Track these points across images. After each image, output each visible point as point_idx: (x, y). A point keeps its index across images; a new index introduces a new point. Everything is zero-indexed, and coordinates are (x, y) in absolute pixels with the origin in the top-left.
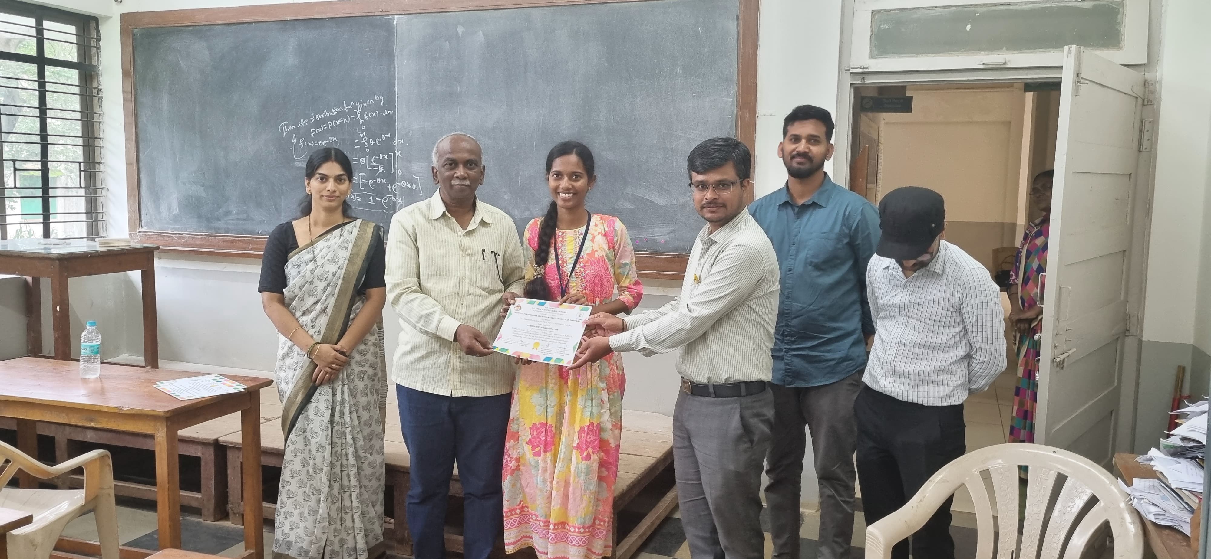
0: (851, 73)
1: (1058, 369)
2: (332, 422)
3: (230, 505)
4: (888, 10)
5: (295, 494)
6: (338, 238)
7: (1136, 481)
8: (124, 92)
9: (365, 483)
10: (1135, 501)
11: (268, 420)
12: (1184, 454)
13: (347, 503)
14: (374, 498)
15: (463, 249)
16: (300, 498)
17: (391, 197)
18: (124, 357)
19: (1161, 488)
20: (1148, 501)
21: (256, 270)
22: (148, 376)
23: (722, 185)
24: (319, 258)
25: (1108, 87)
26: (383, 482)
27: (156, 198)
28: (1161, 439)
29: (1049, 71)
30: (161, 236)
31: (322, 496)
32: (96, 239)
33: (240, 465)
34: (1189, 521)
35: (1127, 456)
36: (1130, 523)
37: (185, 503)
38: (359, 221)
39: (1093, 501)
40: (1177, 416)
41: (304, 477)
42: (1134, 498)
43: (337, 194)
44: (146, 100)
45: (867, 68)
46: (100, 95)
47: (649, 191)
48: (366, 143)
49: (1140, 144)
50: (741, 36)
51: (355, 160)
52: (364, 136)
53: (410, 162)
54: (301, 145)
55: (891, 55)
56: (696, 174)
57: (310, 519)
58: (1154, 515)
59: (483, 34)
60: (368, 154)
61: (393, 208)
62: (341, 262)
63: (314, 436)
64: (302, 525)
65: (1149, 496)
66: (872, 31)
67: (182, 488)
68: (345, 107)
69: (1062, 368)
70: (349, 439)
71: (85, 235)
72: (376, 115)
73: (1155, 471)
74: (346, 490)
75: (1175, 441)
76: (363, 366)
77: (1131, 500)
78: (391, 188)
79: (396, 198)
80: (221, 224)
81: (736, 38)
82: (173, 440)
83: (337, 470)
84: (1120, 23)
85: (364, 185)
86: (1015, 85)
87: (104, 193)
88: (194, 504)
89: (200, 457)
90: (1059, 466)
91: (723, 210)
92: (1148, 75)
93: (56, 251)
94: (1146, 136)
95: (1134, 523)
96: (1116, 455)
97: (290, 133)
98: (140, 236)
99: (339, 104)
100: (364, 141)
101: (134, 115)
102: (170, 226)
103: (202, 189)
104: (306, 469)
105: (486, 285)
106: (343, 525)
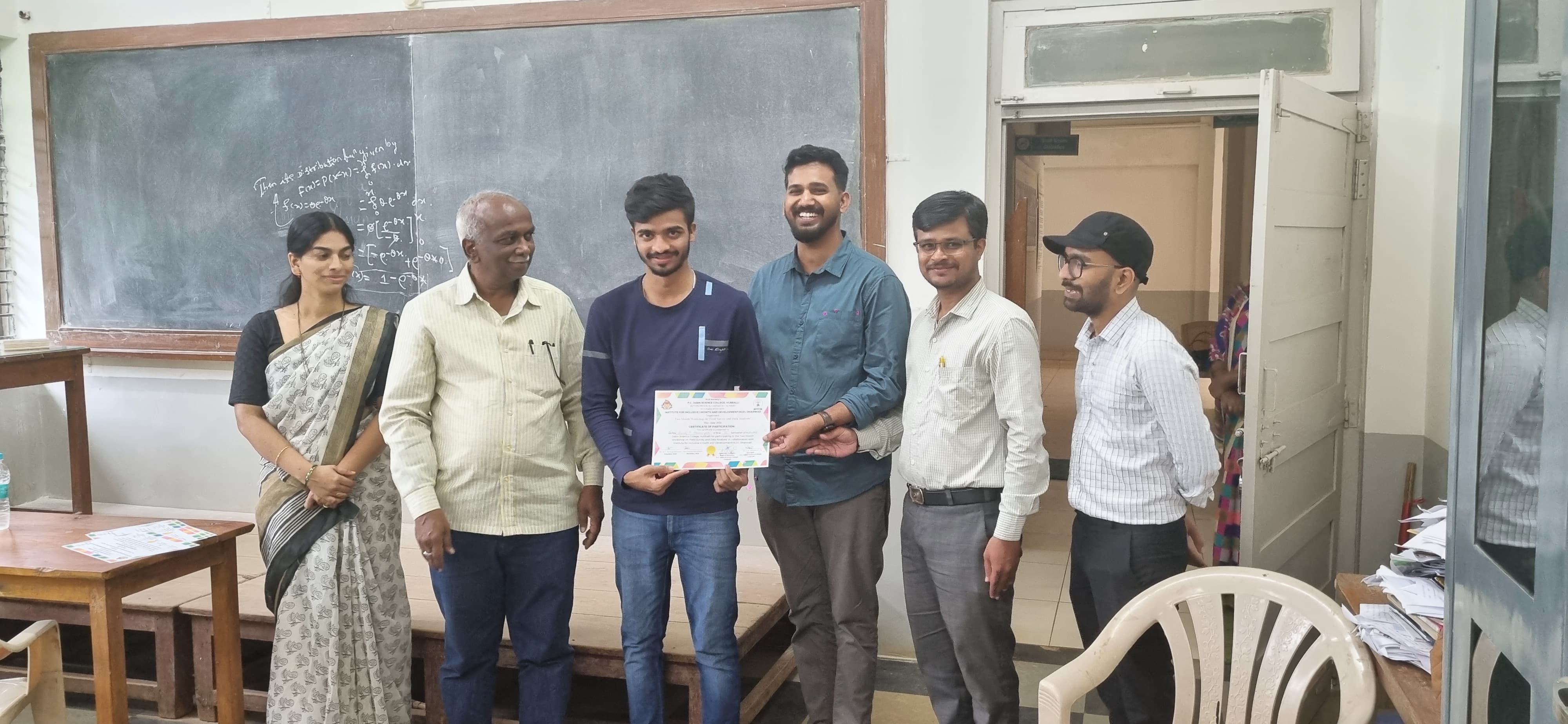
0: (1003, 106)
1: (1265, 472)
2: (338, 575)
3: (197, 696)
4: (1045, 27)
5: (294, 675)
6: (337, 331)
7: (1363, 607)
8: (35, 140)
9: (387, 655)
10: (1363, 633)
11: (248, 578)
12: (1420, 572)
13: (363, 682)
14: (398, 675)
15: (504, 342)
16: (301, 680)
17: (411, 275)
18: (43, 500)
19: (1394, 616)
20: (1378, 632)
21: (226, 376)
22: (79, 525)
23: (951, 244)
24: (311, 359)
25: (1314, 121)
26: (409, 653)
27: (85, 282)
28: (1392, 555)
29: (1242, 101)
30: (92, 334)
31: (330, 677)
33: (210, 641)
34: (1429, 654)
35: (1351, 577)
36: (1358, 660)
37: (134, 695)
38: (365, 309)
39: (1313, 635)
40: (1409, 525)
41: (305, 651)
42: (1362, 629)
43: (343, 273)
44: (67, 149)
45: (1022, 100)
46: (2, 145)
47: (748, 261)
48: (375, 204)
49: (1354, 191)
50: (864, 60)
51: (360, 227)
52: (371, 195)
53: (436, 229)
54: (285, 208)
55: (1049, 83)
56: (921, 231)
57: (317, 707)
58: (1387, 648)
59: (530, 59)
61: (413, 290)
62: (341, 364)
63: (315, 596)
64: (305, 716)
65: (1380, 626)
66: (1027, 53)
67: (129, 676)
68: (345, 156)
69: (1270, 470)
70: (363, 600)
72: (388, 167)
73: (1386, 594)
74: (361, 666)
75: (1408, 556)
76: (378, 500)
77: (1358, 631)
78: (411, 263)
79: (417, 276)
80: (176, 316)
81: (857, 62)
82: (115, 610)
83: (348, 640)
84: (1326, 42)
85: (373, 260)
86: (1202, 119)
87: (10, 277)
88: (146, 696)
89: (153, 633)
90: (1271, 593)
92: (1361, 106)
94: (1361, 180)
95: (1362, 660)
96: (1338, 575)
97: (271, 192)
98: (62, 335)
99: (337, 153)
100: (372, 201)
101: (50, 171)
102: (104, 321)
103: (149, 269)
104: (307, 640)
105: (539, 386)
106: (360, 713)
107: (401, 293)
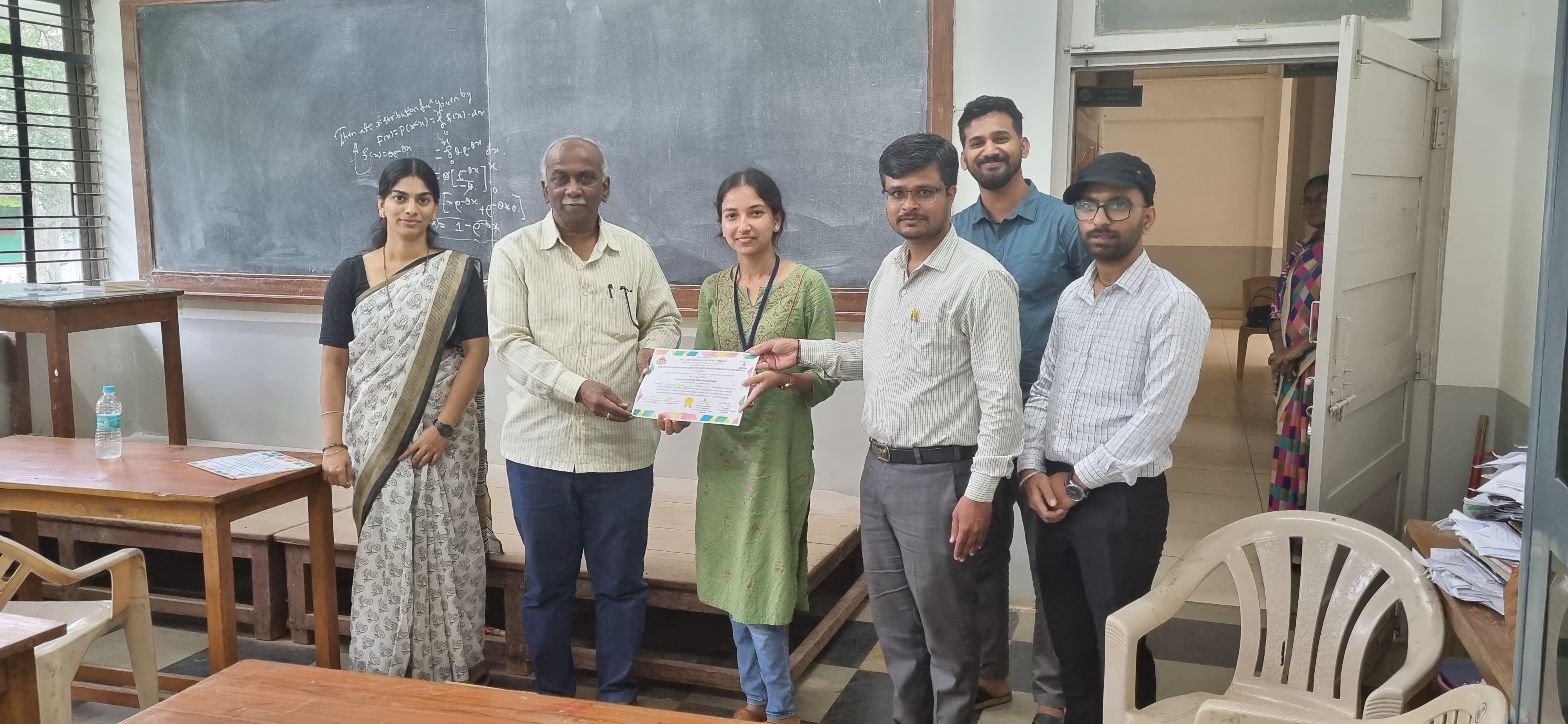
0: (1072, 55)
1: (1335, 419)
2: (414, 510)
3: (291, 619)
5: (369, 602)
6: (420, 275)
7: (1434, 550)
8: (127, 90)
10: (1434, 575)
11: (341, 509)
12: (1493, 516)
13: (438, 611)
14: (472, 605)
15: (584, 286)
16: (375, 607)
17: (484, 222)
18: (138, 436)
19: (1466, 560)
20: (1449, 574)
22: (183, 455)
23: (923, 191)
24: (395, 301)
25: (1395, 68)
27: (175, 229)
28: (1465, 499)
29: (1319, 48)
30: (182, 278)
31: (402, 605)
32: (100, 283)
33: (303, 568)
34: (1502, 596)
35: (1422, 524)
36: (1426, 602)
38: (447, 254)
39: (1381, 578)
40: (1483, 471)
41: (379, 580)
42: (1432, 571)
43: (419, 218)
44: (157, 100)
45: (1092, 48)
46: (95, 95)
47: (818, 209)
48: (450, 153)
49: (1433, 140)
50: (933, 9)
52: (447, 144)
53: (509, 177)
54: (365, 157)
55: (1121, 31)
56: (891, 179)
57: (388, 634)
58: (1458, 589)
59: (598, 11)
60: (453, 167)
61: (487, 236)
62: (423, 306)
63: (391, 528)
64: (378, 641)
65: (1451, 569)
68: (422, 106)
69: (1341, 418)
71: (81, 278)
72: (463, 116)
73: (1458, 538)
75: (1482, 500)
77: (1428, 573)
78: (485, 211)
79: (490, 223)
80: (261, 261)
81: (925, 11)
82: (224, 536)
83: (423, 571)
85: (448, 207)
86: (1270, 67)
87: (104, 223)
88: (245, 619)
89: (250, 560)
90: (1340, 537)
91: (924, 223)
92: (1443, 53)
93: (47, 299)
94: (1440, 129)
96: (1408, 520)
97: (351, 141)
98: (155, 279)
99: (414, 103)
100: (448, 151)
101: (141, 120)
102: (194, 265)
103: (235, 216)
104: (382, 570)
105: (616, 330)
106: (434, 641)
107: (476, 240)
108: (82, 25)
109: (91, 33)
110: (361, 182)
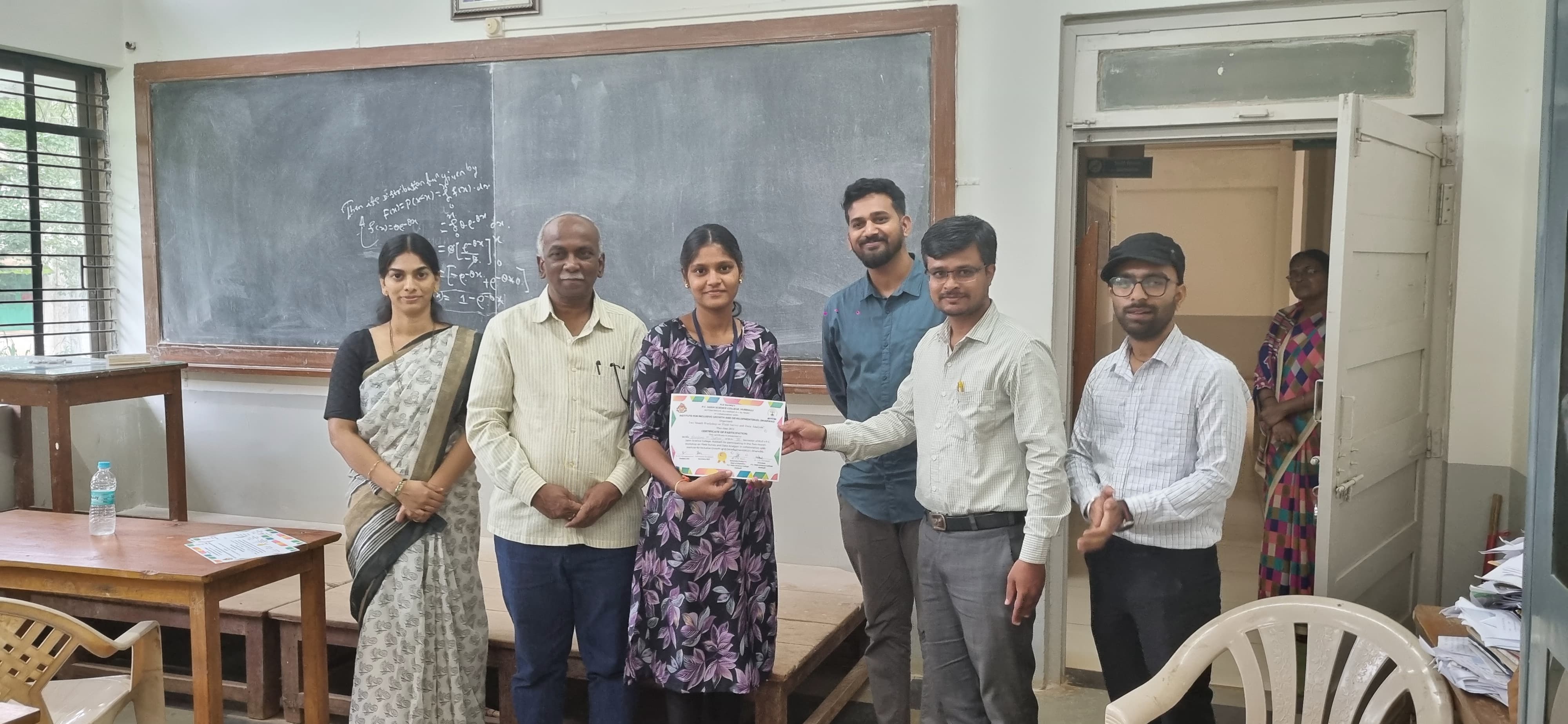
0: (1074, 130)
1: (1341, 501)
2: (424, 586)
3: (284, 698)
4: (1118, 50)
5: (379, 681)
6: (428, 350)
7: (1441, 639)
8: (139, 164)
10: (1441, 665)
11: (333, 586)
12: (1501, 605)
13: (444, 689)
14: (475, 683)
15: (572, 362)
17: (489, 295)
19: (1473, 648)
20: (1455, 664)
22: (174, 531)
23: (964, 272)
24: (404, 376)
25: (1396, 145)
26: (485, 663)
27: (182, 302)
28: (1471, 586)
29: (1322, 124)
30: (189, 350)
31: (415, 683)
32: (106, 356)
33: (296, 645)
34: (1507, 687)
35: (1430, 609)
36: (1435, 693)
37: (228, 696)
38: (455, 328)
39: (1389, 667)
40: (1492, 557)
41: (389, 658)
42: (1439, 661)
43: (419, 293)
44: (169, 174)
45: (1094, 123)
46: (108, 169)
47: (821, 283)
48: (455, 227)
49: (1438, 216)
50: (935, 85)
52: (452, 218)
53: (513, 250)
54: (371, 230)
55: (1123, 107)
56: (931, 259)
57: (401, 713)
58: (1465, 681)
59: (606, 85)
60: (458, 240)
61: (491, 309)
62: (433, 382)
63: (402, 605)
64: (389, 720)
65: (1458, 659)
66: (1099, 76)
67: (225, 677)
68: (428, 180)
69: (1347, 499)
70: (446, 609)
71: (88, 350)
72: (468, 190)
73: (1465, 626)
74: (443, 674)
75: (1488, 588)
76: (461, 513)
77: (1435, 663)
78: (489, 284)
79: (494, 296)
80: (267, 333)
81: (928, 87)
82: (213, 613)
83: (431, 648)
84: (1410, 65)
85: (452, 280)
86: (1281, 143)
87: (114, 295)
88: (237, 697)
89: (244, 637)
90: (1346, 624)
91: (965, 301)
92: (1446, 129)
93: (52, 372)
94: (1445, 205)
95: (1440, 693)
96: (1417, 607)
97: (357, 215)
98: (161, 351)
99: (420, 177)
100: (453, 224)
101: (152, 194)
102: (201, 337)
103: (242, 288)
104: (392, 648)
105: (604, 406)
107: (480, 313)
108: (97, 101)
109: (105, 108)
110: (367, 254)
